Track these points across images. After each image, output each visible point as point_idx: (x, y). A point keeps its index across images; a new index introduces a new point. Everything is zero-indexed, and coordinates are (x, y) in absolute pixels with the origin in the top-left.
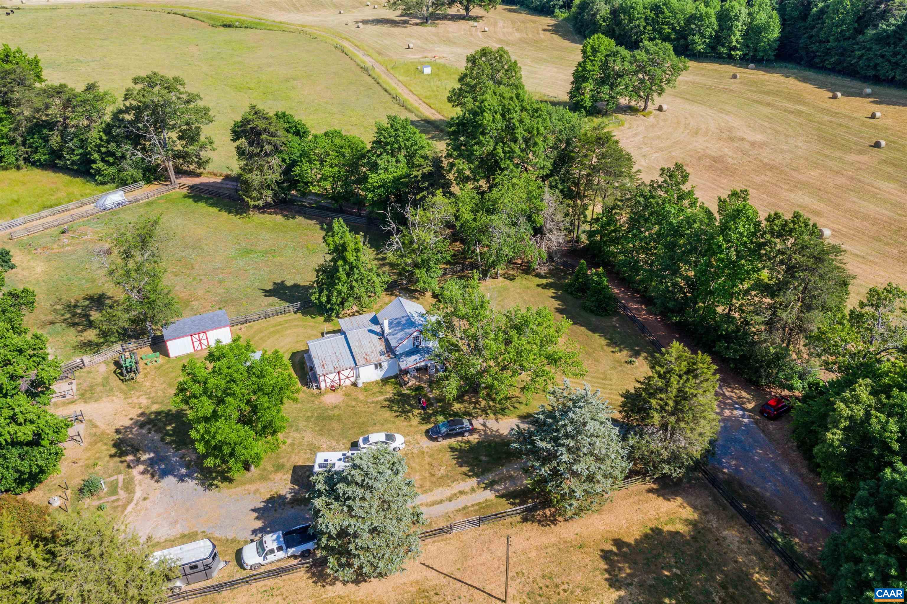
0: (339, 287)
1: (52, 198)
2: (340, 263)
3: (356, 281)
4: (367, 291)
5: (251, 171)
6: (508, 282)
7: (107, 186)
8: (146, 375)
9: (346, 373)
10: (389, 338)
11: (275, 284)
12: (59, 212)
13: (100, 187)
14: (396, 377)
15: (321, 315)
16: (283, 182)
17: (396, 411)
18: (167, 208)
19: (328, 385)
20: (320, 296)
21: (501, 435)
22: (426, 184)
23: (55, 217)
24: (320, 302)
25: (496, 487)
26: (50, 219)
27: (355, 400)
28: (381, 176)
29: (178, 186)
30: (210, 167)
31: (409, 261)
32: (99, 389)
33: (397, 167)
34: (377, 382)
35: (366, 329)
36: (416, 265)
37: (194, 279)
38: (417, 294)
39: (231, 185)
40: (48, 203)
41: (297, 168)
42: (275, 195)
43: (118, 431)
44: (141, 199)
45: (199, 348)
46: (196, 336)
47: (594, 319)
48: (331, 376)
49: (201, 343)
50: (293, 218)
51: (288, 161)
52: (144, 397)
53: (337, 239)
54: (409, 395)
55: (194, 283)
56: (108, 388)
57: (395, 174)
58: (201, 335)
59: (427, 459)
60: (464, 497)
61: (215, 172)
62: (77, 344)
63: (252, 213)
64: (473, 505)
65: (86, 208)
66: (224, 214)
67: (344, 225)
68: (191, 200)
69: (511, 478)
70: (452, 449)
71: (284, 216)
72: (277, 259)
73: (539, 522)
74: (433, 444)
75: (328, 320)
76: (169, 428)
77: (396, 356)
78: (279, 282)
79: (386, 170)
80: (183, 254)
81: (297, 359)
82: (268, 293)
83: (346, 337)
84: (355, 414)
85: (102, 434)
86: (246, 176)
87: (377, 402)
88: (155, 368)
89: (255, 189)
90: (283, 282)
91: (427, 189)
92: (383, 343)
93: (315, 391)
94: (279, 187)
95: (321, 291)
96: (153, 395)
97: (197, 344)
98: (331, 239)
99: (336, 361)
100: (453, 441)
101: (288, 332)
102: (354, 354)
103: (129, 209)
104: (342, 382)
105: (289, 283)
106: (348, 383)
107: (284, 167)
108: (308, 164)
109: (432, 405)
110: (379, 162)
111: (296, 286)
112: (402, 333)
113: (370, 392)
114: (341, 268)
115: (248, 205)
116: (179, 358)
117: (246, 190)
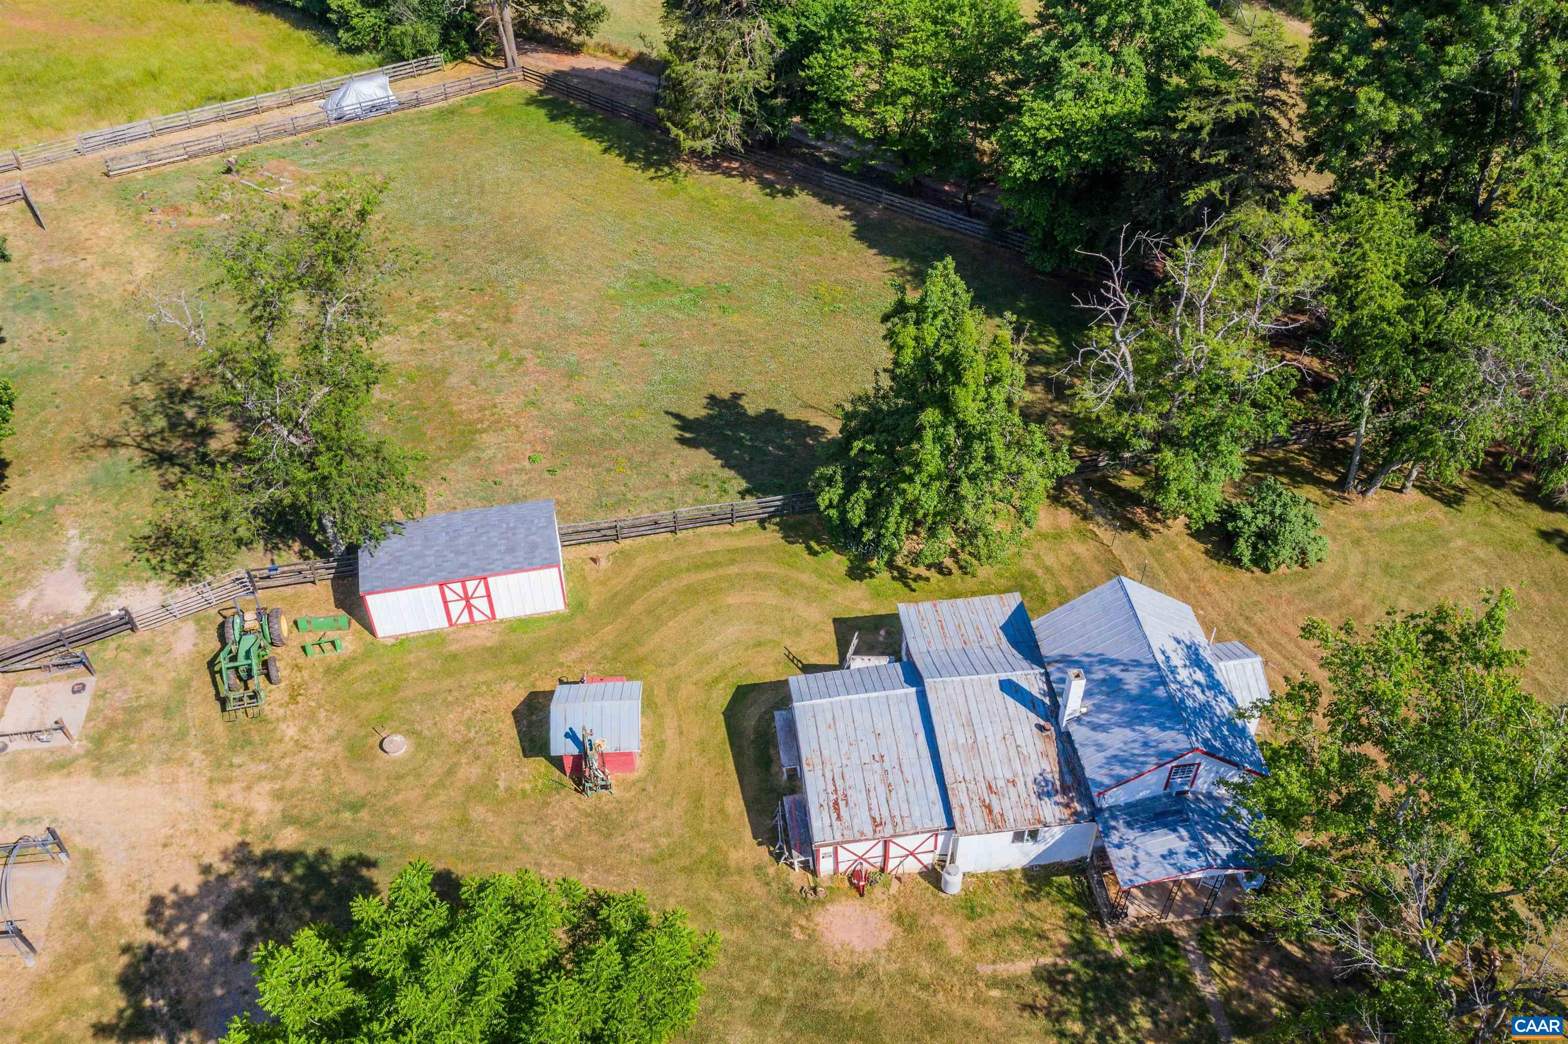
0: (912, 490)
1: (234, 75)
2: (930, 415)
3: (972, 478)
5: (692, 54)
6: (1437, 510)
7: (366, 58)
8: (294, 695)
9: (910, 842)
10: (1079, 734)
11: (714, 402)
12: (238, 114)
13: (347, 59)
14: (1077, 868)
15: (841, 550)
16: (774, 95)
18: (486, 130)
19: (842, 868)
20: (844, 498)
22: (1221, 156)
23: (226, 127)
26: (213, 129)
27: (934, 949)
28: (1064, 111)
29: (520, 74)
30: (603, 32)
31: (1149, 423)
32: (153, 724)
33: (1114, 88)
34: (1009, 875)
35: (995, 678)
37: (503, 357)
38: (1139, 513)
39: (643, 82)
40: (219, 89)
41: (815, 60)
42: (748, 126)
43: (155, 909)
44: (429, 101)
45: (465, 618)
46: (456, 587)
48: (859, 848)
49: (469, 606)
50: (788, 193)
51: (793, 37)
52: (266, 787)
53: (931, 334)
54: (1121, 964)
55: (501, 368)
56: (175, 726)
57: (1110, 110)
58: (471, 585)
61: (614, 45)
62: (147, 531)
63: (683, 167)
65: (301, 109)
66: (615, 160)
67: (961, 286)
68: (543, 112)
71: (765, 184)
72: (735, 320)
75: (858, 572)
77: (1095, 814)
78: (726, 396)
79: (1081, 91)
80: (493, 270)
81: (751, 719)
82: (692, 433)
83: (922, 697)
84: (933, 1025)
85: (104, 925)
86: (680, 69)
87: (1007, 984)
88: (328, 671)
89: (698, 106)
90: (736, 396)
91: (1216, 172)
92: (1053, 751)
93: (797, 877)
94: (762, 107)
95: (851, 487)
96: (293, 783)
97: (456, 608)
98: (911, 329)
99: (882, 790)
101: (733, 599)
102: (949, 779)
103: (397, 122)
104: (892, 864)
105: (752, 407)
106: (912, 866)
107: (779, 51)
108: (848, 51)
110: (1066, 65)
111: (771, 419)
112: (1128, 734)
113: (986, 925)
114: (929, 434)
115: (675, 144)
116: (403, 642)
117: (676, 107)
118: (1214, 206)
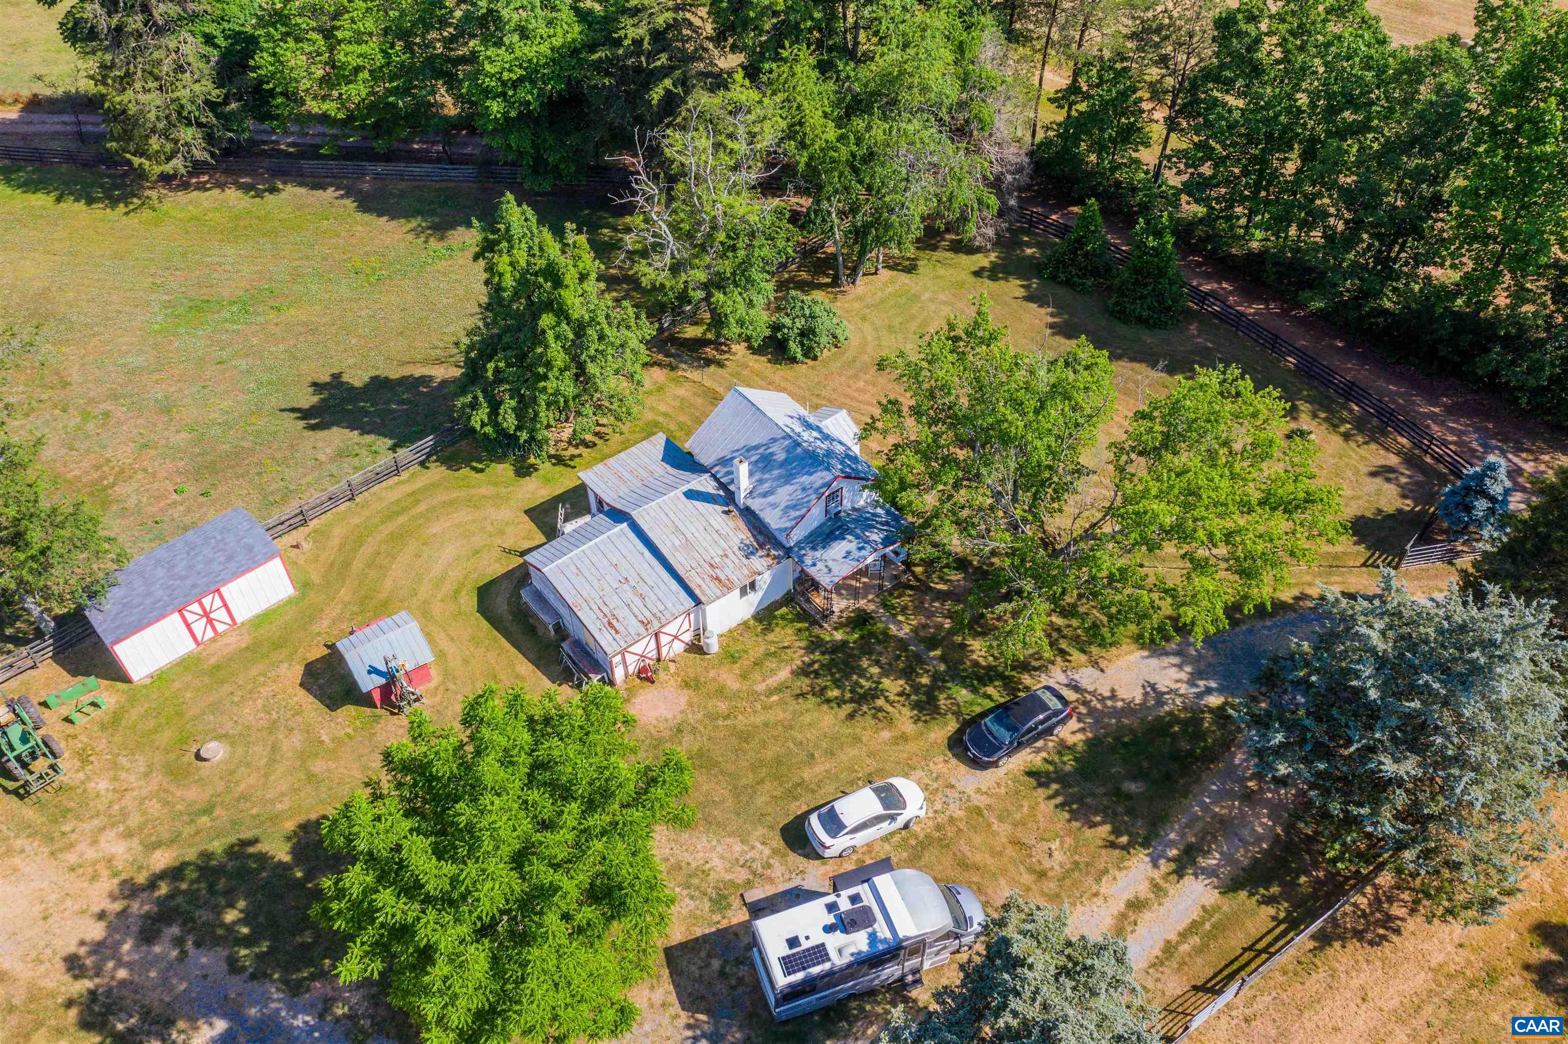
0: (551, 385)
2: (546, 320)
3: (594, 359)
5: (126, 81)
6: (904, 278)
8: (84, 758)
9: (672, 628)
10: (755, 505)
11: (317, 386)
14: (788, 599)
15: (501, 460)
16: (226, 102)
17: (840, 702)
19: (631, 669)
20: (493, 414)
21: (1129, 706)
24: (501, 432)
25: (1203, 862)
27: (721, 692)
28: (518, 53)
31: (699, 276)
34: (745, 624)
35: (679, 492)
37: (86, 416)
38: (710, 352)
39: (58, 124)
41: (262, 59)
42: (209, 138)
43: (73, 965)
45: (210, 634)
46: (195, 607)
48: (638, 648)
49: (210, 621)
50: (273, 190)
51: (221, 41)
52: (111, 834)
53: (521, 256)
54: (844, 643)
55: (91, 426)
57: (557, 42)
58: (207, 601)
59: (1002, 830)
60: (1147, 916)
63: (153, 194)
64: (1184, 936)
66: (75, 208)
69: (1225, 825)
70: (1039, 777)
71: (247, 188)
72: (292, 315)
73: (1358, 935)
74: (987, 778)
75: (524, 471)
76: (230, 916)
77: (788, 552)
78: (327, 379)
79: (524, 33)
81: (502, 605)
82: (316, 418)
83: (636, 528)
84: (745, 737)
85: (32, 999)
86: (118, 98)
87: (778, 690)
88: (103, 727)
89: (153, 131)
90: (336, 377)
92: (742, 525)
94: (217, 116)
95: (496, 403)
96: (134, 820)
97: (199, 627)
99: (637, 601)
100: (1029, 757)
101: (435, 528)
102: (681, 572)
104: (664, 651)
105: (357, 378)
106: (679, 647)
107: (214, 59)
108: (291, 43)
109: (919, 659)
111: (379, 384)
113: (746, 662)
114: (550, 335)
115: (141, 175)
116: (160, 677)
117: (126, 136)
118: (674, 98)
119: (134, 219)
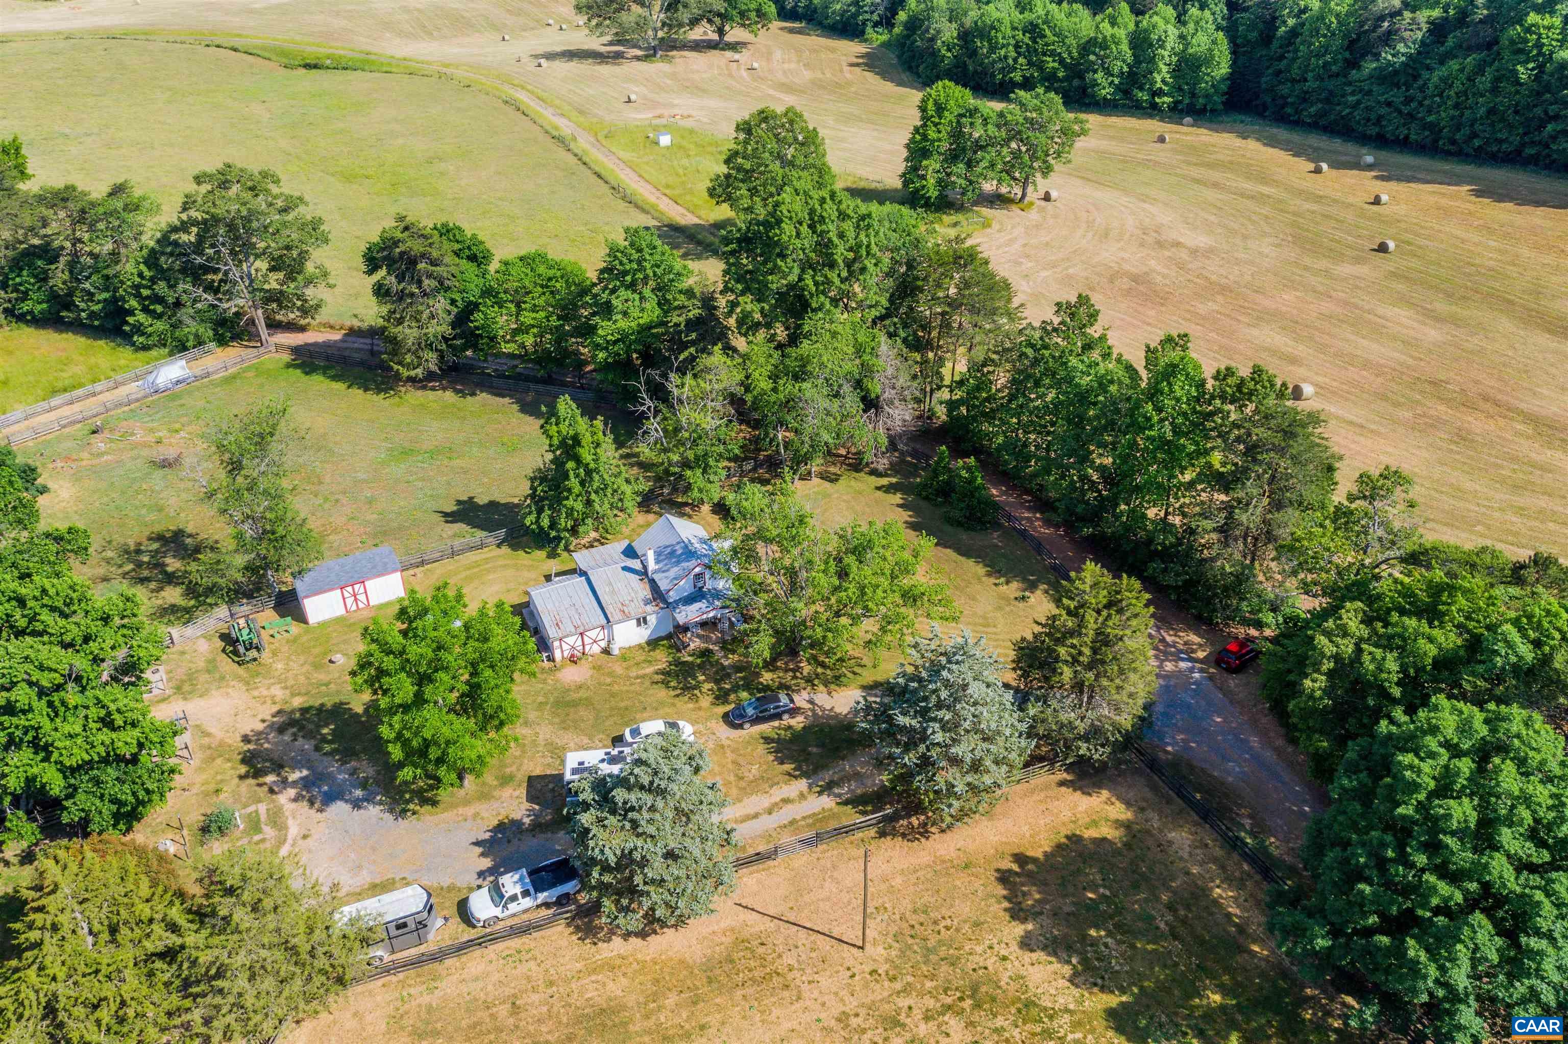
0: (570, 503)
1: (64, 375)
2: (570, 464)
3: (596, 492)
4: (612, 507)
5: (400, 321)
6: (827, 484)
7: (154, 353)
8: (274, 653)
9: (593, 634)
10: (656, 577)
11: (459, 502)
12: (79, 399)
13: (141, 355)
14: (669, 637)
15: (541, 548)
16: (455, 339)
17: (675, 688)
18: (262, 385)
19: (566, 654)
20: (538, 518)
21: (837, 715)
22: (694, 336)
23: (77, 407)
24: (541, 528)
25: (836, 791)
26: (66, 411)
27: (611, 674)
28: (619, 325)
29: (273, 349)
30: (323, 316)
31: (675, 458)
32: (203, 677)
33: (642, 310)
34: (640, 647)
35: (618, 566)
36: (686, 464)
37: (326, 499)
38: (688, 510)
39: (361, 343)
40: (60, 385)
41: (478, 316)
42: (442, 357)
43: (245, 739)
44: (216, 372)
45: (354, 608)
46: (349, 589)
47: (964, 536)
48: (571, 640)
49: (356, 600)
50: (473, 394)
51: (460, 303)
52: (277, 686)
53: (564, 428)
54: (692, 663)
55: (326, 506)
56: (217, 676)
57: (641, 321)
58: (357, 587)
59: (730, 756)
60: (790, 806)
61: (332, 322)
62: (152, 611)
63: (403, 389)
64: (804, 818)
65: (123, 391)
66: (357, 392)
67: (574, 406)
68: (298, 371)
69: (857, 776)
70: (767, 740)
71: (457, 392)
72: (457, 462)
73: (904, 836)
74: (737, 733)
75: (552, 555)
76: (325, 731)
77: (668, 605)
78: (465, 498)
79: (625, 314)
80: (301, 460)
82: (451, 517)
83: (588, 580)
84: (613, 695)
85: (220, 745)
86: (394, 330)
87: (643, 677)
88: (288, 641)
89: (409, 351)
90: (471, 498)
91: (693, 343)
92: (648, 587)
93: (546, 664)
94: (448, 346)
95: (540, 511)
96: (291, 682)
97: (350, 601)
98: (554, 428)
99: (577, 616)
100: (765, 728)
101: (491, 577)
102: (605, 605)
103: (198, 389)
104: (587, 648)
105: (482, 500)
106: (596, 649)
107: (454, 314)
108: (496, 309)
109: (728, 676)
110: (615, 302)
111: (493, 505)
112: (676, 569)
113: (632, 662)
114: (571, 473)
115: (397, 377)
116: (323, 625)
117: (394, 353)
118: (693, 359)
119: (388, 402)
